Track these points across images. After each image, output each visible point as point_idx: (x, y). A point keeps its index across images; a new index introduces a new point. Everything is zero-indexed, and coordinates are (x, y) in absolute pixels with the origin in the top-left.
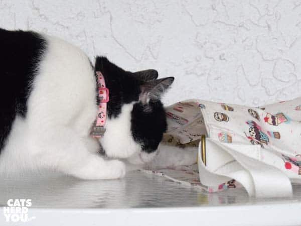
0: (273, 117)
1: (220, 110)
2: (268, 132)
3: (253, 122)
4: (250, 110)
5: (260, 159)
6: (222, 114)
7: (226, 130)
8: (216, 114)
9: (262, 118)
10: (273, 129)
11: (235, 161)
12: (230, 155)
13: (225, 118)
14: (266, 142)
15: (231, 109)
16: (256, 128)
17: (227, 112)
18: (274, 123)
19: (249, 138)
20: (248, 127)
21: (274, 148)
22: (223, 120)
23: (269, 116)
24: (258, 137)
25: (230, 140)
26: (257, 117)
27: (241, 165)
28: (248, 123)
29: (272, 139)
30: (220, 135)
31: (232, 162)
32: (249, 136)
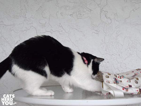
0: (120, 77)
2: (119, 81)
3: (115, 78)
4: (115, 75)
5: (116, 88)
6: (108, 76)
7: (108, 80)
8: (106, 76)
9: (118, 77)
10: (120, 80)
11: (110, 88)
12: (109, 86)
13: (108, 77)
14: (118, 83)
15: (110, 75)
16: (116, 80)
18: (120, 78)
19: (114, 82)
20: (114, 79)
21: (120, 85)
22: (108, 78)
23: (119, 77)
24: (116, 82)
25: (109, 83)
26: (116, 77)
27: (111, 89)
28: (114, 78)
29: (120, 82)
30: (107, 81)
31: (109, 88)
32: (114, 81)
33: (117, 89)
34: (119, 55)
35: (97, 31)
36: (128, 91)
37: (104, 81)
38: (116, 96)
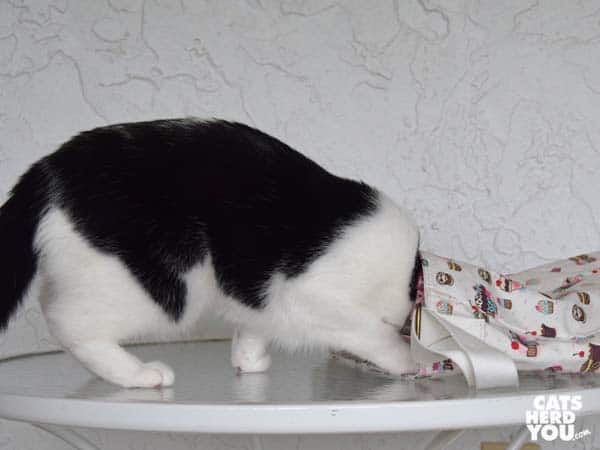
0: (507, 282)
1: (446, 269)
2: (499, 300)
3: (482, 287)
4: (480, 271)
5: (482, 338)
6: (447, 275)
7: (447, 298)
8: (440, 274)
9: (494, 281)
10: (505, 296)
11: (450, 336)
12: (444, 329)
13: (449, 281)
14: (493, 314)
15: (458, 268)
16: (484, 295)
17: (453, 273)
18: (507, 289)
19: (474, 307)
20: (474, 293)
21: (502, 322)
22: (446, 283)
23: (503, 280)
24: (485, 307)
25: (450, 310)
26: (488, 280)
27: (458, 346)
28: (475, 288)
29: (501, 310)
30: (439, 303)
31: (447, 337)
32: (474, 304)
33: (485, 349)
34: (489, 191)
35: (379, 74)
36: (535, 355)
37: (424, 305)
38: (480, 384)
